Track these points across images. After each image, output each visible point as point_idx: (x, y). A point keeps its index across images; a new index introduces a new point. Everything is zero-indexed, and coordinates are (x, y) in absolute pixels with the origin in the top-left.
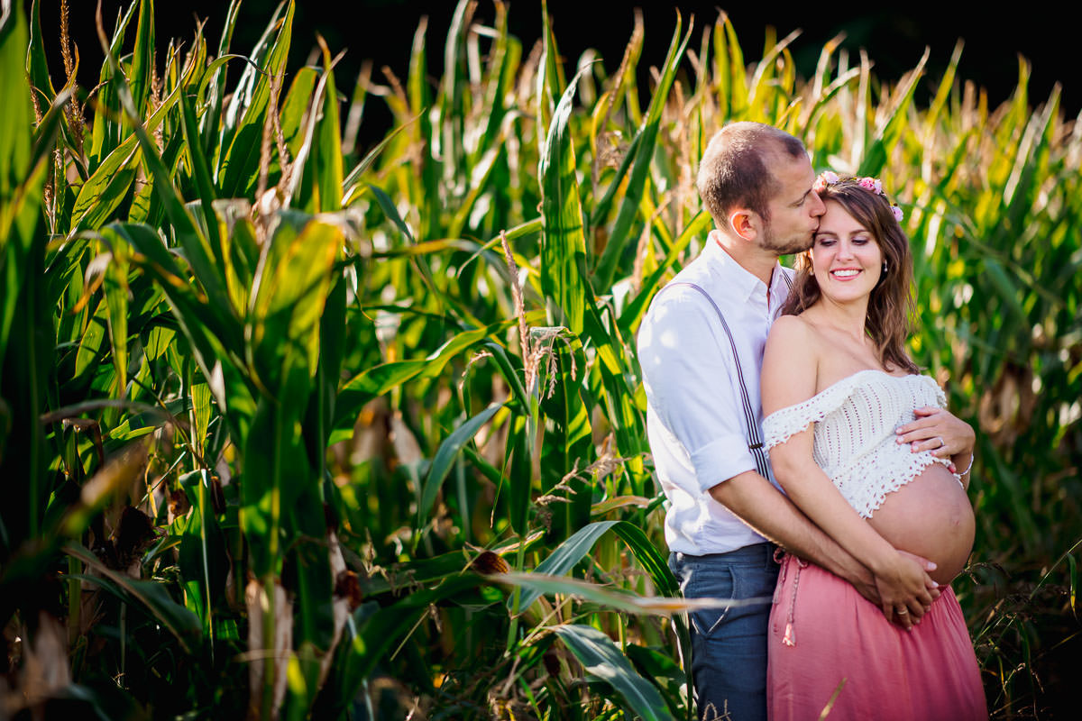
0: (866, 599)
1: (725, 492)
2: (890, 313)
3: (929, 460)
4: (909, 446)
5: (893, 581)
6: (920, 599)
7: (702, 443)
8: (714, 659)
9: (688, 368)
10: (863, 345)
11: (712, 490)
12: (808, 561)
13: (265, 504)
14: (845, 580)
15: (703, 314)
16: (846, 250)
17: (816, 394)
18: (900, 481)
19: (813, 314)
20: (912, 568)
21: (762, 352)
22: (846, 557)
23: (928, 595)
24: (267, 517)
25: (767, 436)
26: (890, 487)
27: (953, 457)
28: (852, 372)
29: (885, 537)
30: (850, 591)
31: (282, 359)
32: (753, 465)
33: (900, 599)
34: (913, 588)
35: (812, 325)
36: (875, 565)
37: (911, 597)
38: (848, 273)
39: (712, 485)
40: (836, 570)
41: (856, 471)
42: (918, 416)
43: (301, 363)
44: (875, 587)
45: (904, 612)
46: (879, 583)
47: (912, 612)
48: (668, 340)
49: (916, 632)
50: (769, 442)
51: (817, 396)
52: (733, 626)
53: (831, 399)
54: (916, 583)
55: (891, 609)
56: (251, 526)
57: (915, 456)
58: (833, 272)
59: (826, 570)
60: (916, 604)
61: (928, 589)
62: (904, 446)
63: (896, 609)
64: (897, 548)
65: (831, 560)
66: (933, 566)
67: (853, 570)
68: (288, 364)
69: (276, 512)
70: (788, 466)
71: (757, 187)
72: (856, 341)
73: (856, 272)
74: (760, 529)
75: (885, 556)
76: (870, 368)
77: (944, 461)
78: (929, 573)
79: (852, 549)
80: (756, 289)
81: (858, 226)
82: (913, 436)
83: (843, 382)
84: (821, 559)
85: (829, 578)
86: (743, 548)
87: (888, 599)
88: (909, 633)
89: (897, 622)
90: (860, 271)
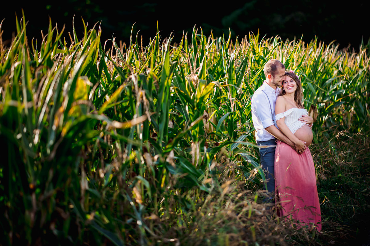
0: (293, 149)
1: (268, 129)
2: (298, 95)
3: (305, 124)
4: (301, 122)
5: (298, 146)
6: (303, 149)
7: (264, 120)
8: (264, 160)
9: (262, 106)
10: (294, 103)
11: (266, 129)
12: (283, 142)
13: (196, 129)
14: (289, 145)
15: (264, 96)
16: (290, 83)
17: (285, 111)
18: (299, 128)
19: (285, 96)
20: (302, 143)
21: (275, 103)
22: (290, 141)
23: (305, 148)
24: (196, 132)
25: (276, 119)
26: (297, 129)
27: (309, 124)
28: (292, 108)
29: (297, 137)
30: (290, 147)
31: (201, 105)
32: (273, 124)
33: (299, 149)
34: (302, 147)
35: (285, 98)
36: (295, 143)
37: (301, 149)
38: (291, 88)
39: (266, 127)
40: (288, 144)
41: (291, 126)
42: (303, 116)
43: (204, 105)
44: (295, 147)
45: (300, 151)
46: (296, 146)
47: (302, 151)
48: (258, 102)
49: (302, 155)
50: (276, 120)
51: (286, 112)
52: (268, 154)
53: (288, 112)
54: (303, 146)
55: (298, 151)
56: (194, 133)
57: (302, 123)
58: (288, 88)
59: (286, 143)
60: (302, 150)
61: (305, 147)
62: (300, 121)
63: (299, 151)
64: (299, 140)
65: (287, 142)
66: (305, 143)
67: (291, 143)
68: (202, 106)
69: (198, 131)
70: (280, 124)
71: (274, 71)
72: (293, 102)
73: (292, 87)
74: (274, 135)
75: (297, 141)
76: (295, 107)
77: (307, 124)
78: (305, 144)
79: (291, 140)
80: (274, 91)
81: (291, 79)
82: (302, 120)
83: (290, 109)
84: (285, 141)
85: (286, 145)
86: (270, 140)
87: (297, 149)
88: (301, 155)
89: (299, 153)
90: (293, 87)
